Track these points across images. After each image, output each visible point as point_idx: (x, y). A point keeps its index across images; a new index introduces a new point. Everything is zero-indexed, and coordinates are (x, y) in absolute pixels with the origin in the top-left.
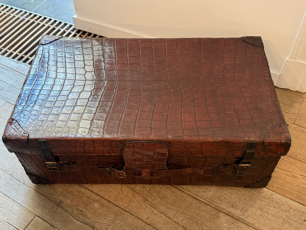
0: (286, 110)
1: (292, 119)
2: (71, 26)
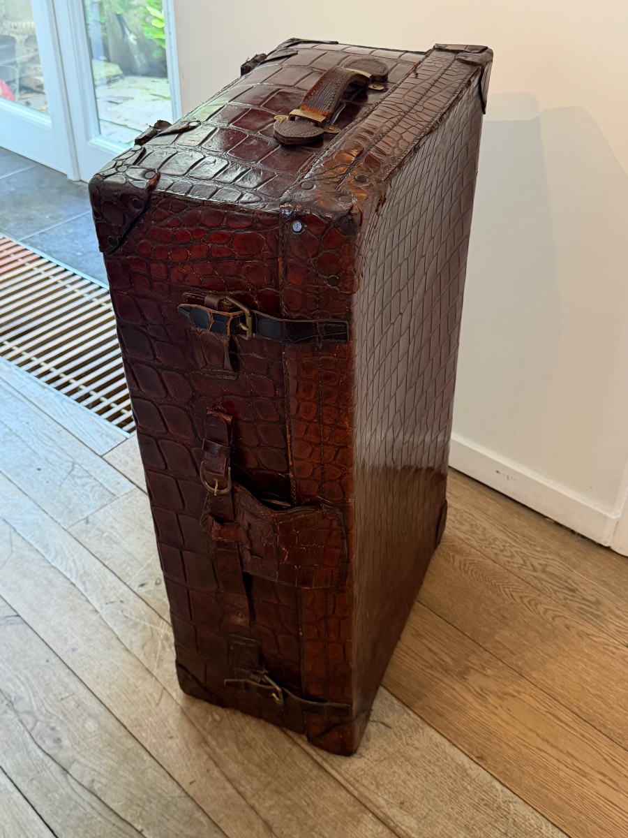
0: (618, 609)
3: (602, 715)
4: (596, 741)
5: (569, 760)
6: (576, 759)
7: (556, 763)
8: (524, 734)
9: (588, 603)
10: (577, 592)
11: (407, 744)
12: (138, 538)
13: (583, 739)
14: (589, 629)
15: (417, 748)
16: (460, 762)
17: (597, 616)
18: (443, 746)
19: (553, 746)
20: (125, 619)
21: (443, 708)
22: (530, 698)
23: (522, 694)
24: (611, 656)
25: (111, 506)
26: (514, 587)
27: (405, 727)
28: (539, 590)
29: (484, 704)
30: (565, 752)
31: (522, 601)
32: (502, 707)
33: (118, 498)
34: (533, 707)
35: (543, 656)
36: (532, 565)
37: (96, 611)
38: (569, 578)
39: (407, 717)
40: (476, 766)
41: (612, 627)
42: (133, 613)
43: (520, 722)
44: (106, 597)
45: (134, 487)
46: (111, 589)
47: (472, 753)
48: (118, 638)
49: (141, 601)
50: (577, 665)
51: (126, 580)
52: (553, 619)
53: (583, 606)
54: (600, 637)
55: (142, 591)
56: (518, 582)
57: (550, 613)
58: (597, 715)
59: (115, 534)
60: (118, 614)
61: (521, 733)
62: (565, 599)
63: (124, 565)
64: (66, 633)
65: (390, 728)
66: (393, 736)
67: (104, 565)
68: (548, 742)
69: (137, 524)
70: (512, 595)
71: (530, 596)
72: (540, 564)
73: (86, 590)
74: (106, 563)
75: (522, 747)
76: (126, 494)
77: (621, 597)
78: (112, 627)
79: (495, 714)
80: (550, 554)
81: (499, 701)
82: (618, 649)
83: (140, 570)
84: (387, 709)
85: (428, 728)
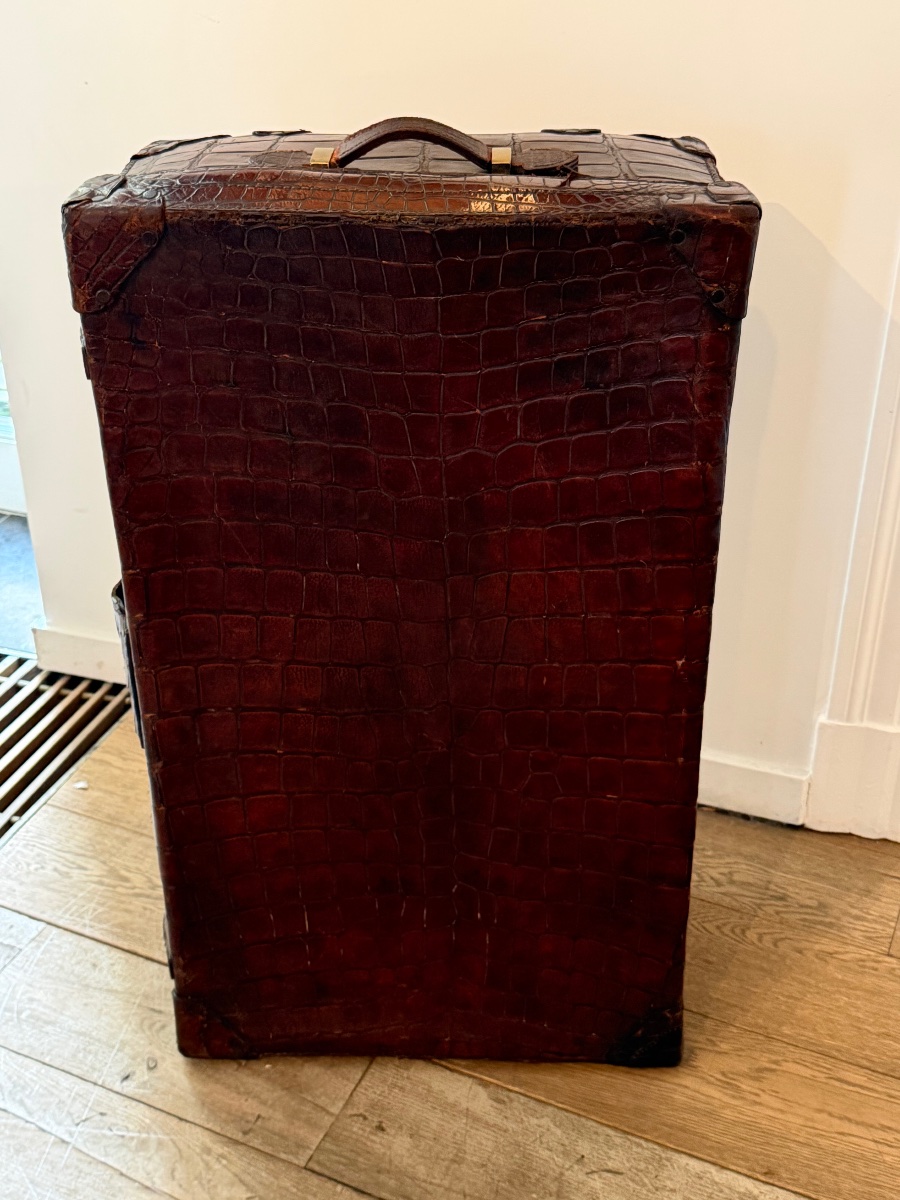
0: (852, 907)
1: (882, 940)
2: (21, 662)
5: (889, 1137)
7: (872, 1145)
8: (812, 1120)
9: (810, 911)
10: (789, 899)
11: (657, 1189)
12: (86, 1005)
13: (892, 1100)
14: (827, 945)
15: (673, 1191)
16: (742, 1190)
17: (830, 925)
18: (708, 1175)
19: (857, 1123)
20: (120, 1141)
21: (684, 1119)
22: (799, 1067)
23: (784, 1064)
24: (874, 975)
25: (13, 965)
26: (702, 915)
27: (642, 1166)
28: (738, 911)
29: (736, 1094)
30: (877, 1126)
31: (722, 933)
32: (763, 1091)
33: (21, 950)
34: (806, 1078)
35: (787, 1002)
36: (712, 878)
37: (63, 1141)
38: (769, 882)
39: (639, 1150)
40: (768, 1188)
41: (857, 934)
42: (131, 1127)
43: (799, 1104)
44: (70, 1114)
45: (43, 925)
46: (74, 1099)
47: (754, 1171)
48: (122, 1174)
49: (134, 1103)
50: (837, 1000)
51: (94, 1077)
52: (775, 945)
53: (807, 917)
54: (847, 952)
55: (129, 1088)
56: (704, 907)
57: (767, 938)
58: (895, 1060)
59: (41, 1009)
60: (104, 1136)
61: (807, 1119)
62: (778, 913)
63: (81, 1055)
64: (25, 1192)
65: (621, 1174)
66: (631, 1184)
67: (44, 1064)
68: (850, 1120)
69: (73, 984)
70: (704, 928)
71: (729, 923)
72: (721, 874)
73: (30, 1113)
74: (47, 1060)
75: (815, 1138)
76: (33, 939)
77: (848, 890)
78: (103, 1159)
79: (760, 1104)
80: (728, 856)
81: (757, 1084)
82: (879, 962)
83: (112, 1055)
84: (605, 1148)
85: (676, 1156)
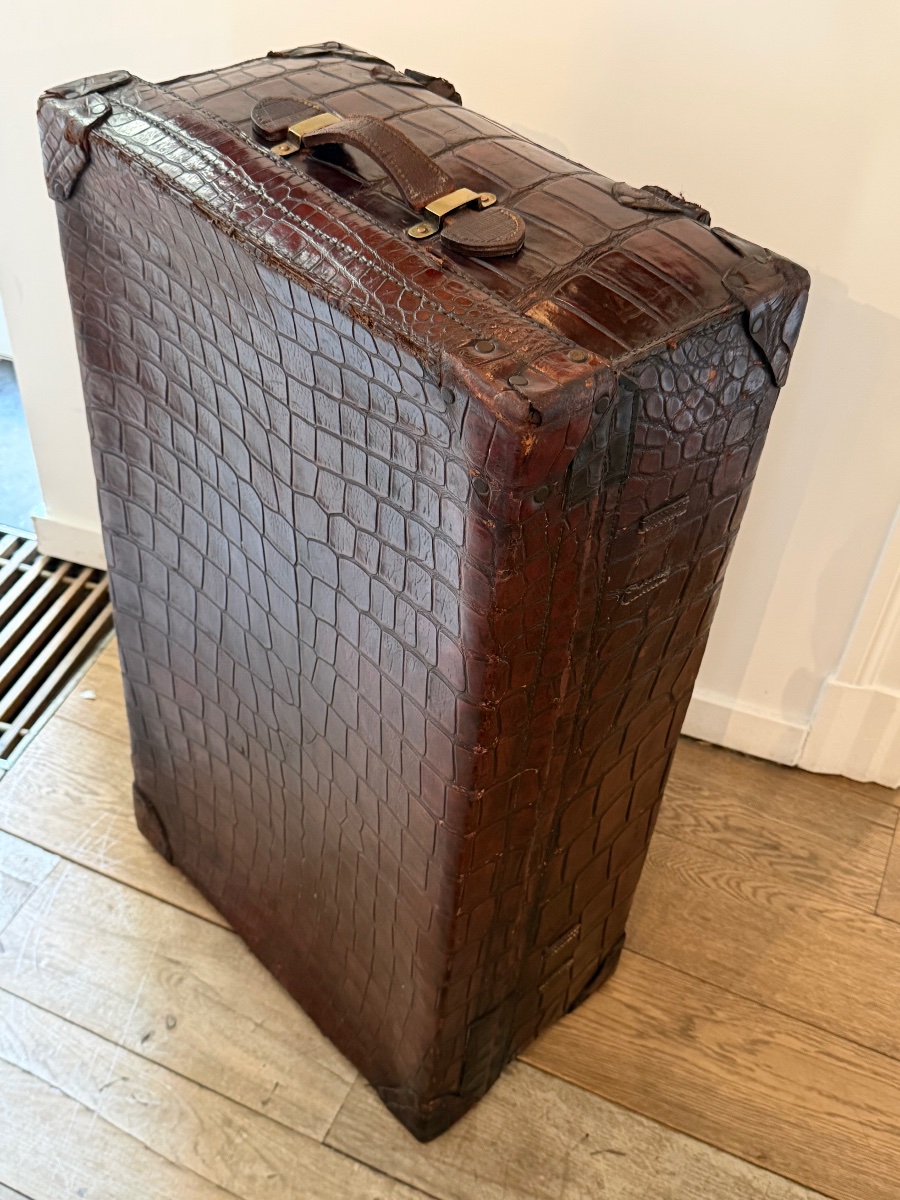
0: (842, 859)
1: (868, 897)
2: (20, 542)
3: (888, 1034)
4: (894, 1075)
5: (874, 1118)
6: (882, 1112)
7: (858, 1127)
8: (803, 1099)
9: (801, 862)
10: (782, 849)
11: (657, 1172)
12: (104, 952)
13: (878, 1078)
14: (818, 902)
15: (673, 1174)
16: (738, 1174)
17: (820, 879)
18: (705, 1158)
19: (845, 1103)
20: (143, 1109)
21: (682, 1095)
22: (788, 1038)
23: (777, 1035)
24: (862, 937)
25: (30, 905)
26: (699, 865)
27: (644, 1146)
28: (733, 861)
29: (732, 1068)
30: (863, 1106)
31: (718, 885)
32: (757, 1065)
33: (36, 887)
34: (797, 1051)
35: (779, 966)
36: (709, 823)
37: (88, 1109)
38: (763, 828)
39: (641, 1129)
40: (763, 1172)
41: (845, 890)
42: (154, 1094)
43: (791, 1081)
44: (93, 1078)
45: (57, 859)
46: (97, 1061)
47: (748, 1154)
48: (147, 1148)
49: (156, 1067)
50: (827, 965)
51: (115, 1036)
52: (769, 900)
53: (799, 869)
54: (837, 911)
55: (149, 1049)
56: (701, 855)
57: (761, 893)
58: (881, 1034)
59: (60, 957)
60: (127, 1103)
61: (798, 1097)
62: (771, 864)
63: (101, 1011)
64: (53, 1166)
65: (623, 1154)
66: (633, 1166)
67: (65, 1020)
68: (837, 1099)
69: (90, 928)
70: (701, 879)
71: (725, 874)
72: (718, 818)
73: (55, 1077)
74: (68, 1016)
75: (807, 1119)
76: (48, 875)
77: (839, 839)
78: (127, 1130)
79: (754, 1080)
80: (724, 797)
81: (751, 1058)
82: (865, 922)
83: (132, 1011)
84: (609, 1127)
85: (676, 1137)
